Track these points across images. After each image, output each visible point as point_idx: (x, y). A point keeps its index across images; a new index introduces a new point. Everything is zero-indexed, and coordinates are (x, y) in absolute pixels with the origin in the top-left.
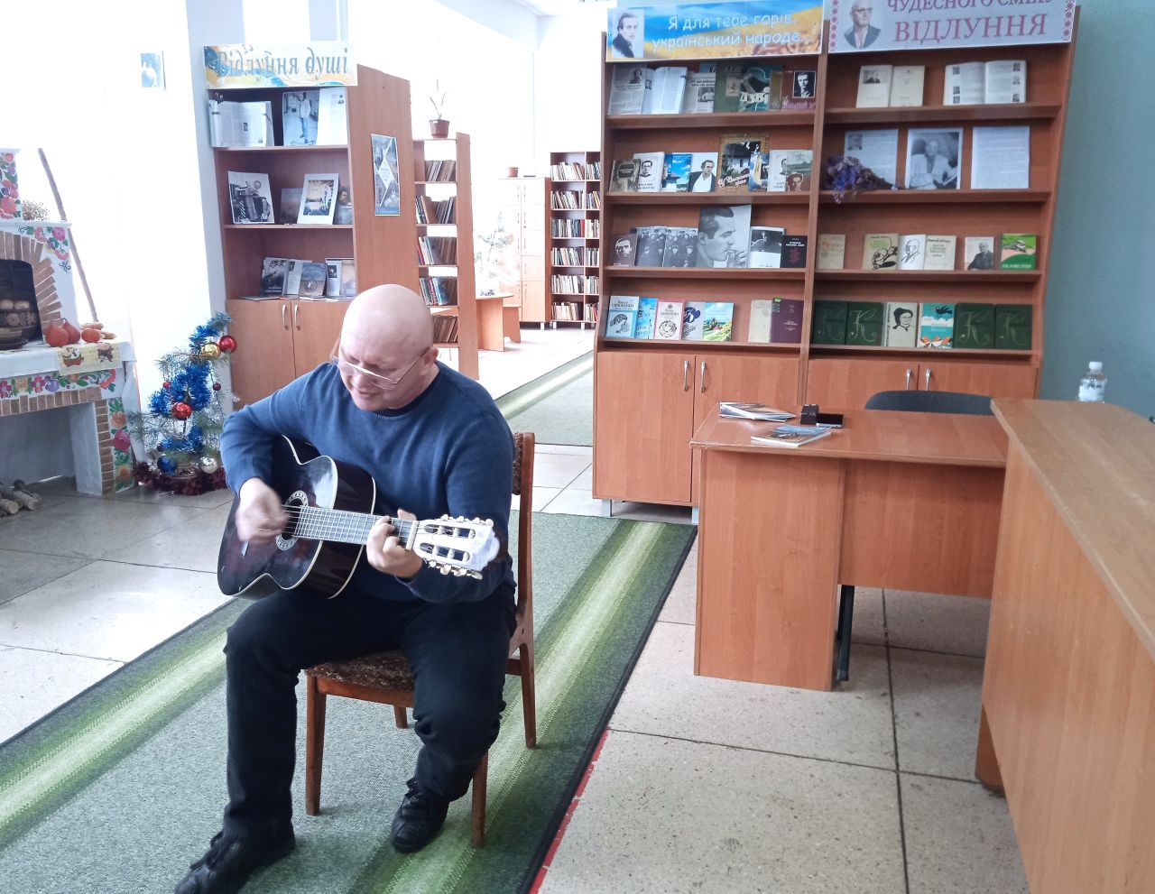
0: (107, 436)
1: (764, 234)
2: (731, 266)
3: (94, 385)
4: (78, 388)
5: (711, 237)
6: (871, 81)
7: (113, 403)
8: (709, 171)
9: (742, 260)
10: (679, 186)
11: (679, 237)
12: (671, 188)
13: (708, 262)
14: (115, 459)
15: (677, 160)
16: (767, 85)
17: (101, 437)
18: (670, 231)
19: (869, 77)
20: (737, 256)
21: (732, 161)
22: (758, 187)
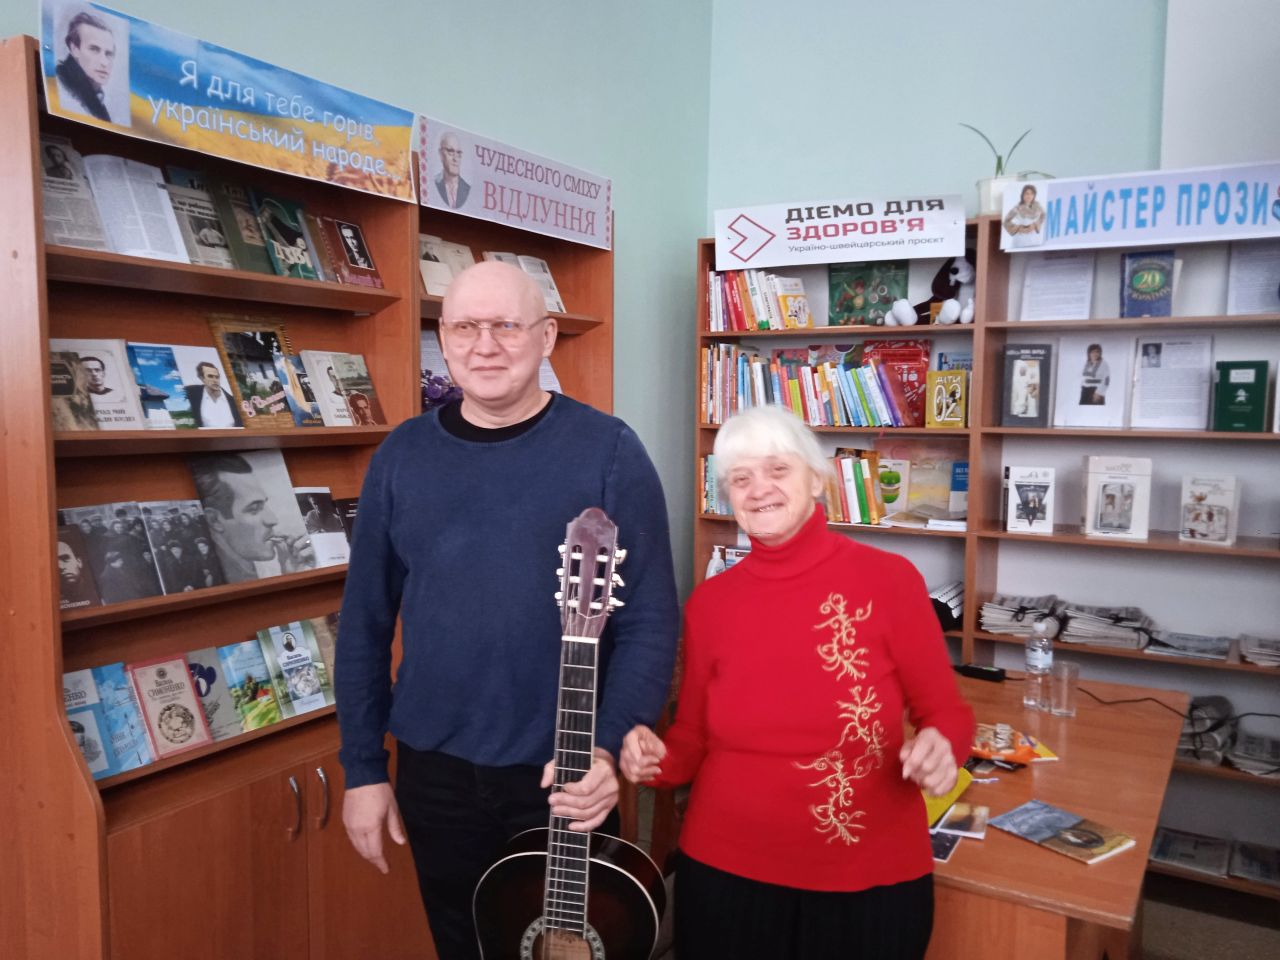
1: (311, 500)
2: (290, 568)
5: (228, 515)
6: (427, 257)
8: (217, 385)
9: (305, 553)
10: (176, 415)
11: (172, 522)
12: (161, 421)
13: (244, 565)
15: (148, 359)
16: (301, 235)
18: (147, 511)
19: (424, 252)
20: (291, 546)
21: (246, 366)
22: (308, 416)
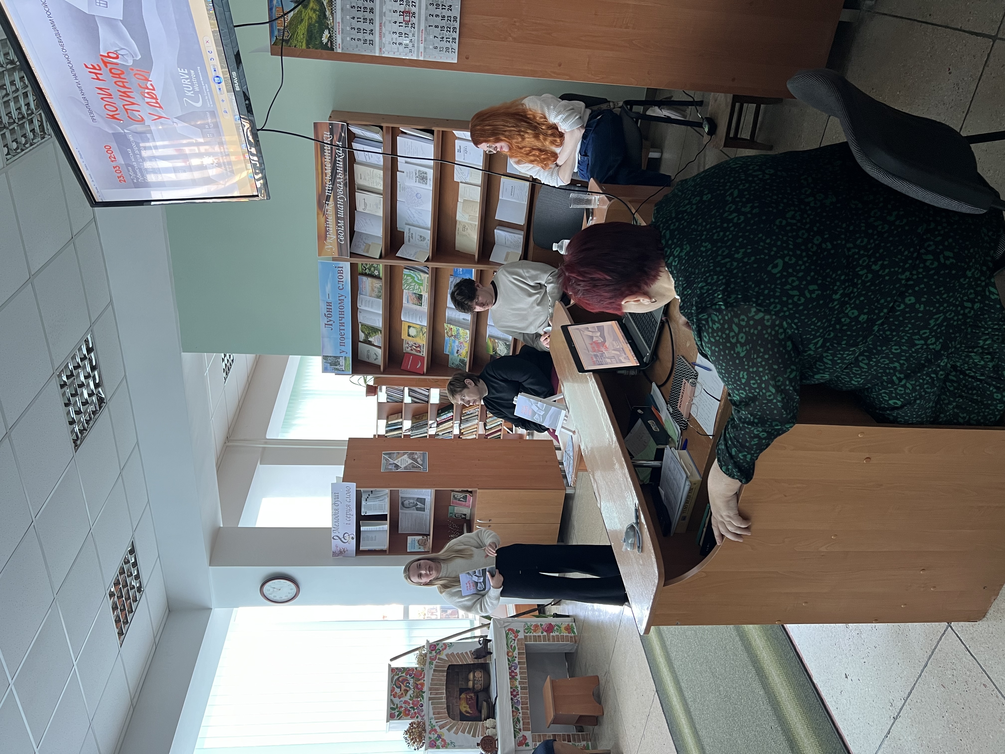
0: (544, 636)
3: (516, 641)
4: (516, 651)
7: (526, 631)
14: (558, 634)
17: (544, 641)
